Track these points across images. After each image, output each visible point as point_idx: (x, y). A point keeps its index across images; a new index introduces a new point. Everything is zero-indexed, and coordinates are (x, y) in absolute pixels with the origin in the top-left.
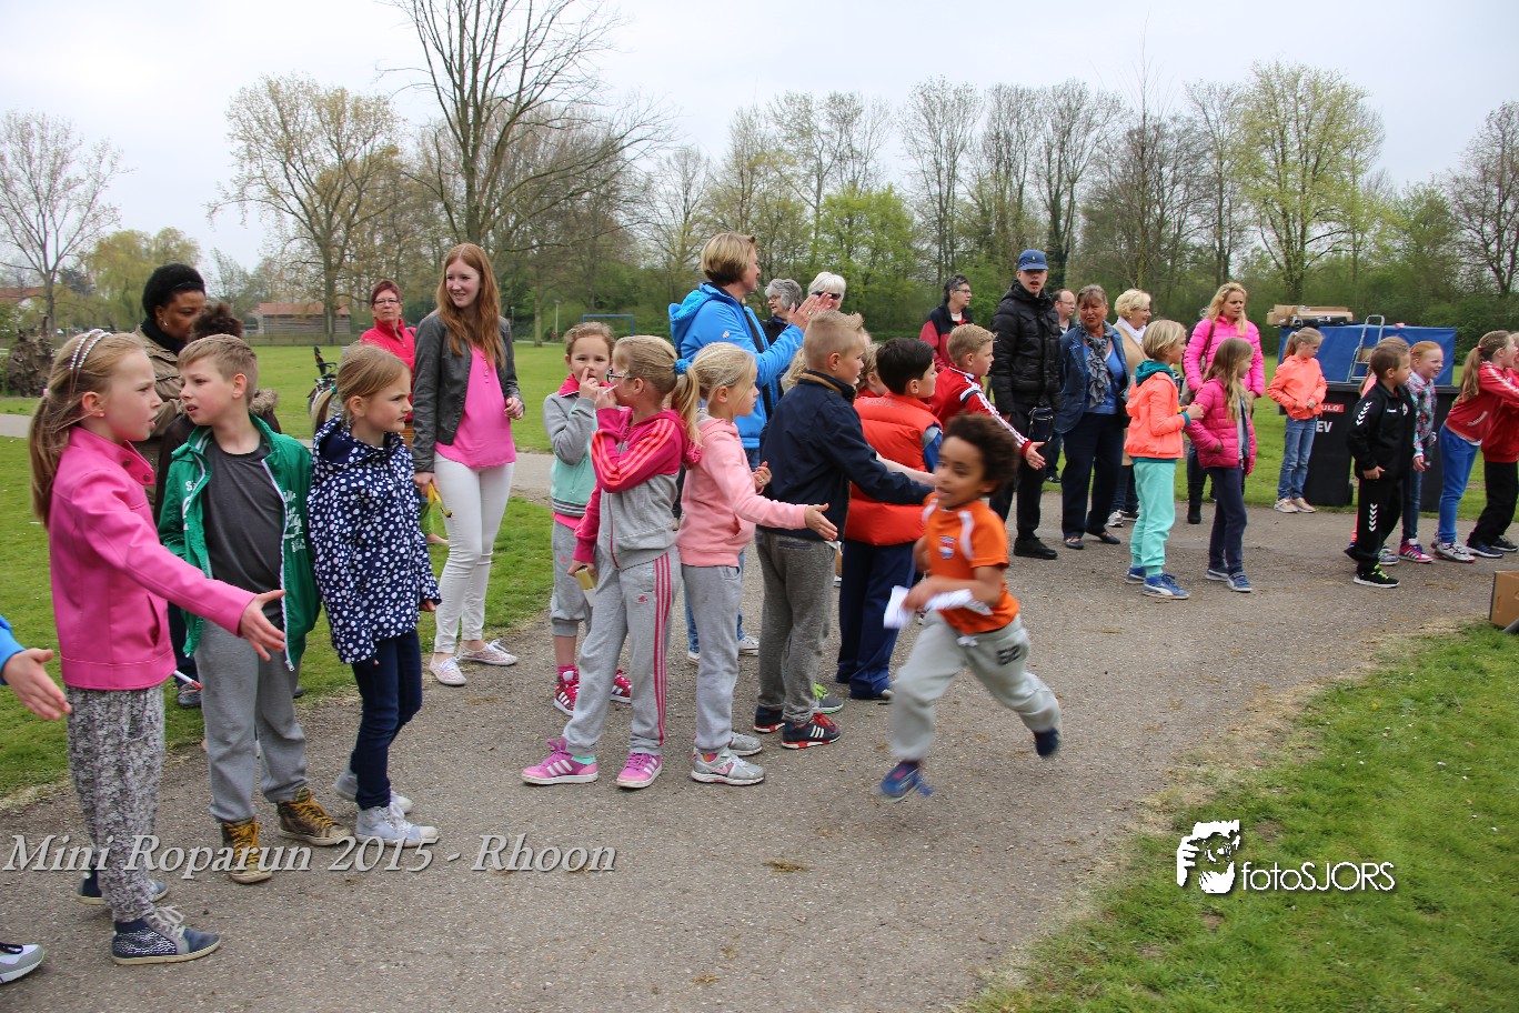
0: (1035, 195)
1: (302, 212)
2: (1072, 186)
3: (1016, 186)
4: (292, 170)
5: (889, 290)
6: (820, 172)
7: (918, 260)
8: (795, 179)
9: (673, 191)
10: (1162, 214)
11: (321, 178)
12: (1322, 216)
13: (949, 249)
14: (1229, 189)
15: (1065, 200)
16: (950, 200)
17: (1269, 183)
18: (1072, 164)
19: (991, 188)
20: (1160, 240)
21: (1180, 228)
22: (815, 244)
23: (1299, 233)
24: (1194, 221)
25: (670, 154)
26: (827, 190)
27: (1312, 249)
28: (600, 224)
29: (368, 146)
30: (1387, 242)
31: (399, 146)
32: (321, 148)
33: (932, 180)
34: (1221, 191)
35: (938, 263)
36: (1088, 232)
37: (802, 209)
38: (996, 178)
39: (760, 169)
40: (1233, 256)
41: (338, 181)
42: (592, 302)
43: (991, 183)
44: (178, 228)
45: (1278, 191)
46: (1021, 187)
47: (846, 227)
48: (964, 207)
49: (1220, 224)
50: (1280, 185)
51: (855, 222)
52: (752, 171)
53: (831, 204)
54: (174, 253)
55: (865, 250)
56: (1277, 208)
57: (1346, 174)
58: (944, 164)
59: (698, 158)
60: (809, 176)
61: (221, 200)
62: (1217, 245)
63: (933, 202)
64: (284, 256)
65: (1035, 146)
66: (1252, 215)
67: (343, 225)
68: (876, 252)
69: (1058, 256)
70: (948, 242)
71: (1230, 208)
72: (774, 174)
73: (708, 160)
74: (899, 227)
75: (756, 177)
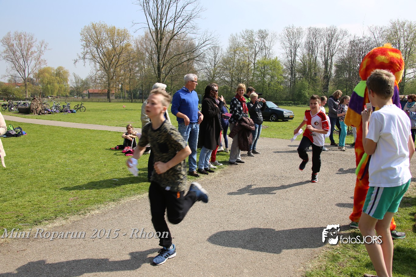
0: (320, 60)
1: (102, 63)
2: (332, 58)
3: (314, 58)
4: (99, 50)
5: (276, 89)
6: (256, 55)
7: (284, 80)
8: (248, 55)
9: (211, 58)
11: (107, 53)
12: (411, 66)
13: (294, 76)
15: (329, 61)
16: (295, 62)
18: (332, 51)
22: (253, 75)
26: (257, 59)
29: (122, 44)
31: (131, 44)
33: (289, 56)
35: (290, 80)
36: (337, 71)
37: (250, 64)
38: (308, 55)
39: (238, 52)
41: (112, 54)
43: (307, 57)
46: (316, 58)
47: (263, 69)
48: (298, 64)
51: (266, 68)
52: (235, 52)
53: (259, 62)
54: (62, 74)
55: (269, 77)
58: (293, 51)
59: (218, 49)
60: (252, 54)
61: (78, 59)
64: (96, 75)
65: (320, 46)
67: (114, 67)
68: (272, 77)
69: (327, 77)
70: (293, 74)
72: (242, 54)
73: (222, 49)
74: (279, 70)
75: (236, 55)
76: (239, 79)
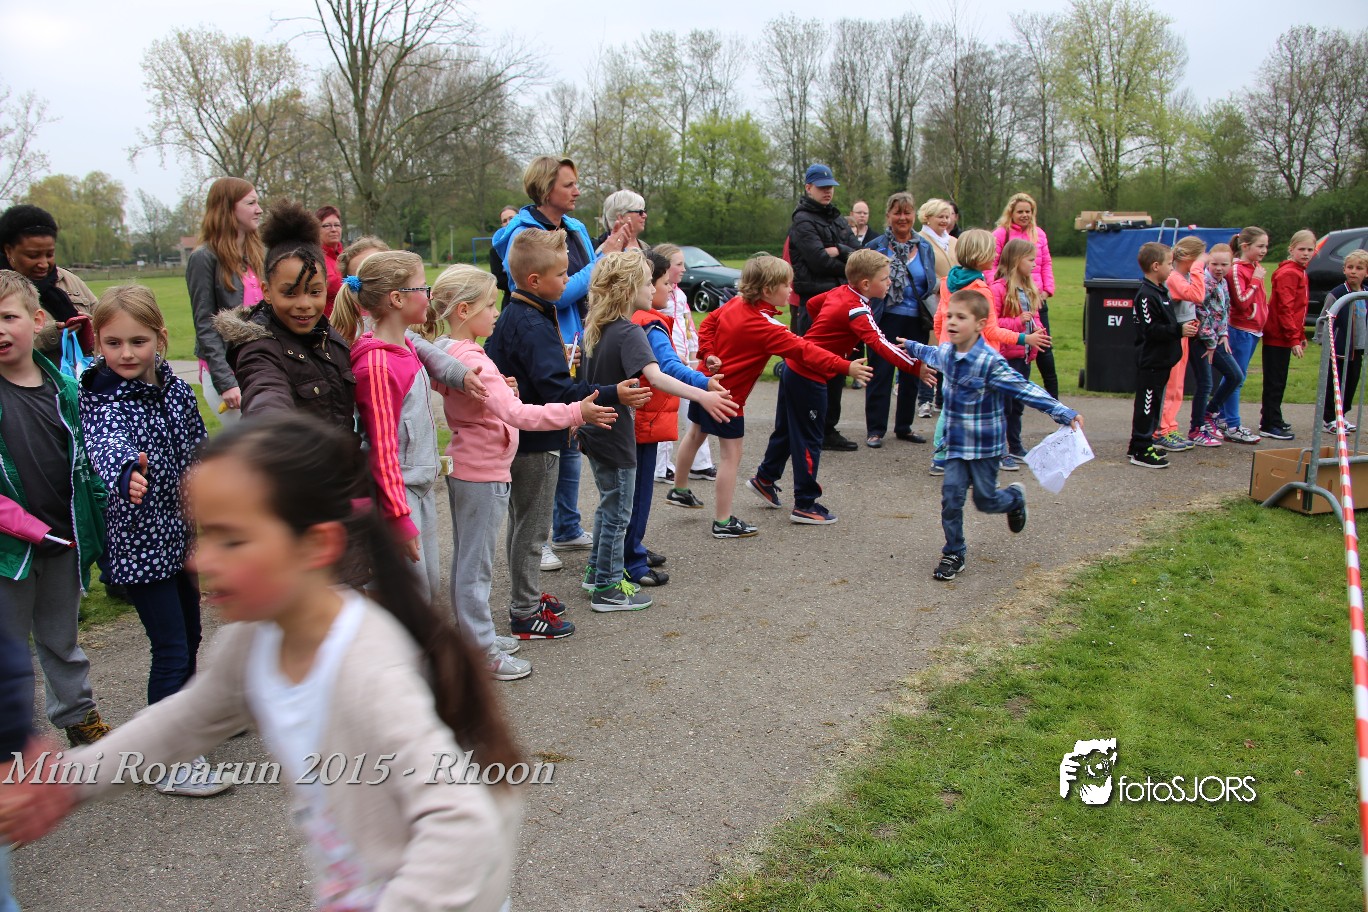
0: (879, 119)
1: (216, 152)
2: (911, 110)
3: (861, 111)
4: (204, 115)
5: (749, 208)
6: (684, 103)
7: (775, 180)
8: (662, 109)
9: (553, 123)
10: (992, 132)
11: (232, 122)
12: (1134, 132)
13: (802, 169)
14: (1052, 109)
15: (905, 122)
16: (803, 125)
17: (1086, 103)
18: (910, 90)
19: (840, 113)
20: (989, 156)
21: (1007, 147)
22: (682, 168)
23: (1113, 147)
24: (1020, 138)
25: (549, 90)
26: (691, 119)
27: (1125, 161)
28: (488, 154)
29: (273, 90)
30: (1192, 154)
31: (302, 89)
32: (230, 94)
33: (786, 107)
34: (1044, 108)
35: (793, 181)
36: (927, 151)
37: (669, 136)
38: (843, 103)
39: (630, 101)
40: (1056, 169)
41: (247, 123)
42: (483, 226)
43: (840, 111)
44: (104, 171)
45: (1094, 110)
46: (866, 112)
47: (710, 151)
48: (815, 131)
49: (1044, 140)
50: (1096, 104)
51: (717, 146)
52: (623, 102)
53: (695, 131)
54: (101, 194)
55: (727, 172)
56: (1094, 125)
57: (1155, 93)
58: (796, 92)
59: (573, 94)
60: (675, 106)
61: (141, 144)
62: (1042, 159)
63: (786, 126)
64: (201, 194)
65: (877, 74)
66: (1071, 132)
67: (255, 163)
68: (736, 173)
69: (900, 173)
70: (801, 162)
71: (1053, 126)
72: (642, 106)
73: (583, 95)
74: (757, 150)
75: (626, 109)
76: (637, 182)
